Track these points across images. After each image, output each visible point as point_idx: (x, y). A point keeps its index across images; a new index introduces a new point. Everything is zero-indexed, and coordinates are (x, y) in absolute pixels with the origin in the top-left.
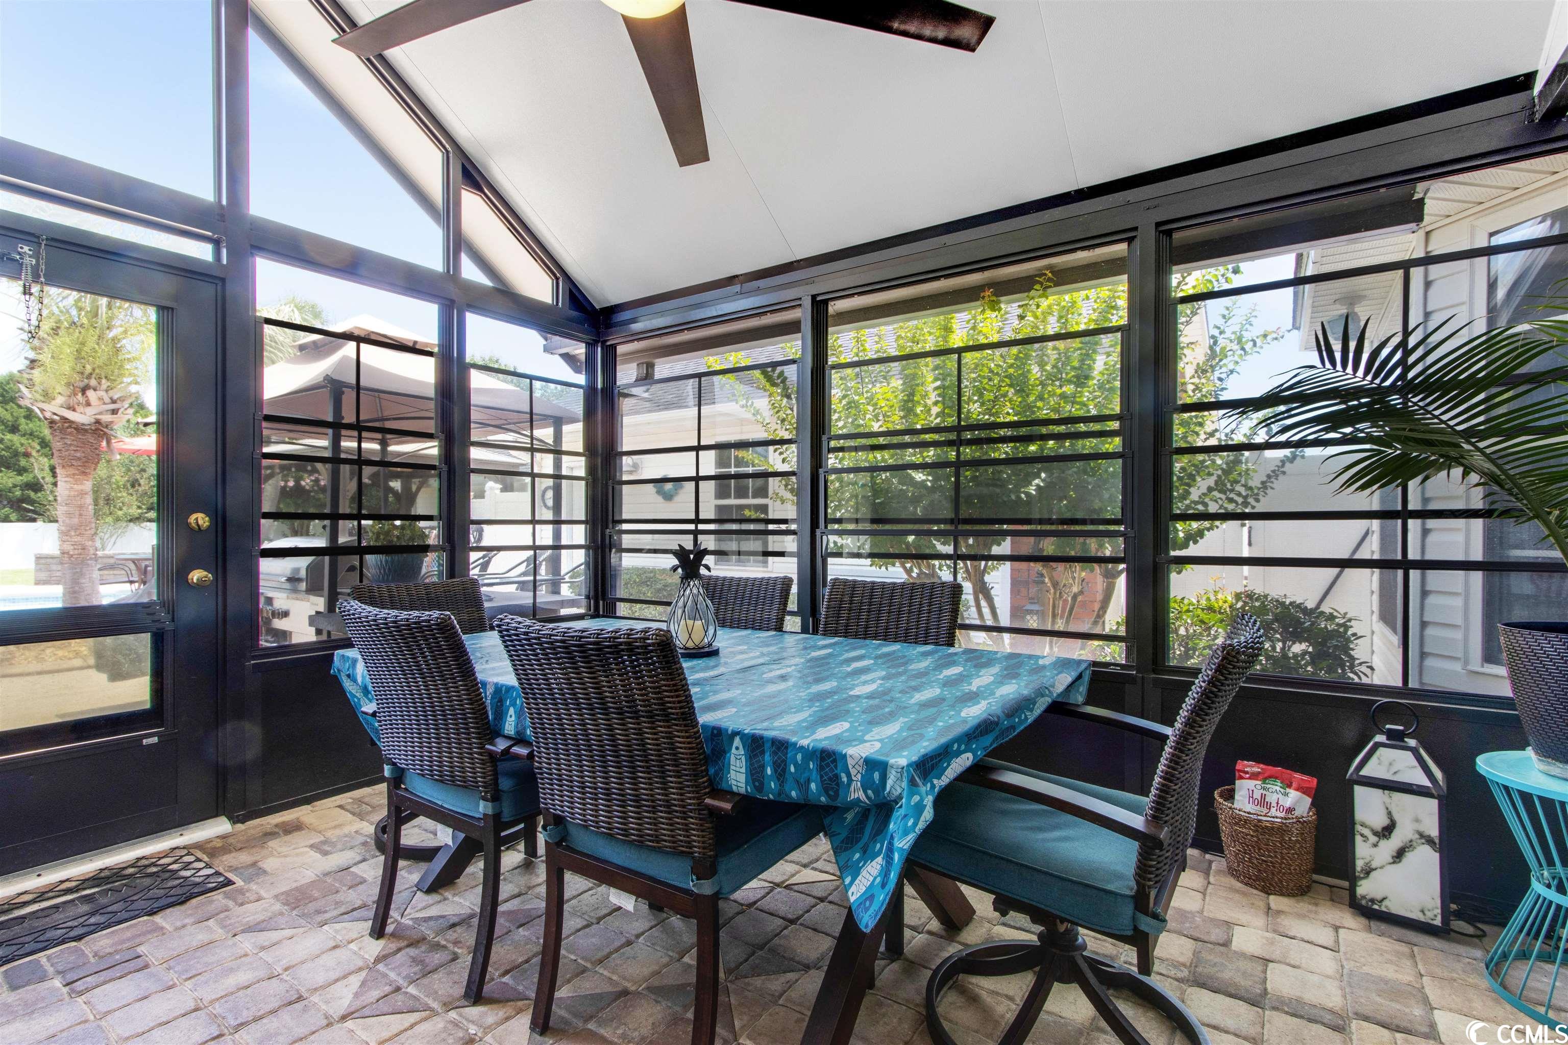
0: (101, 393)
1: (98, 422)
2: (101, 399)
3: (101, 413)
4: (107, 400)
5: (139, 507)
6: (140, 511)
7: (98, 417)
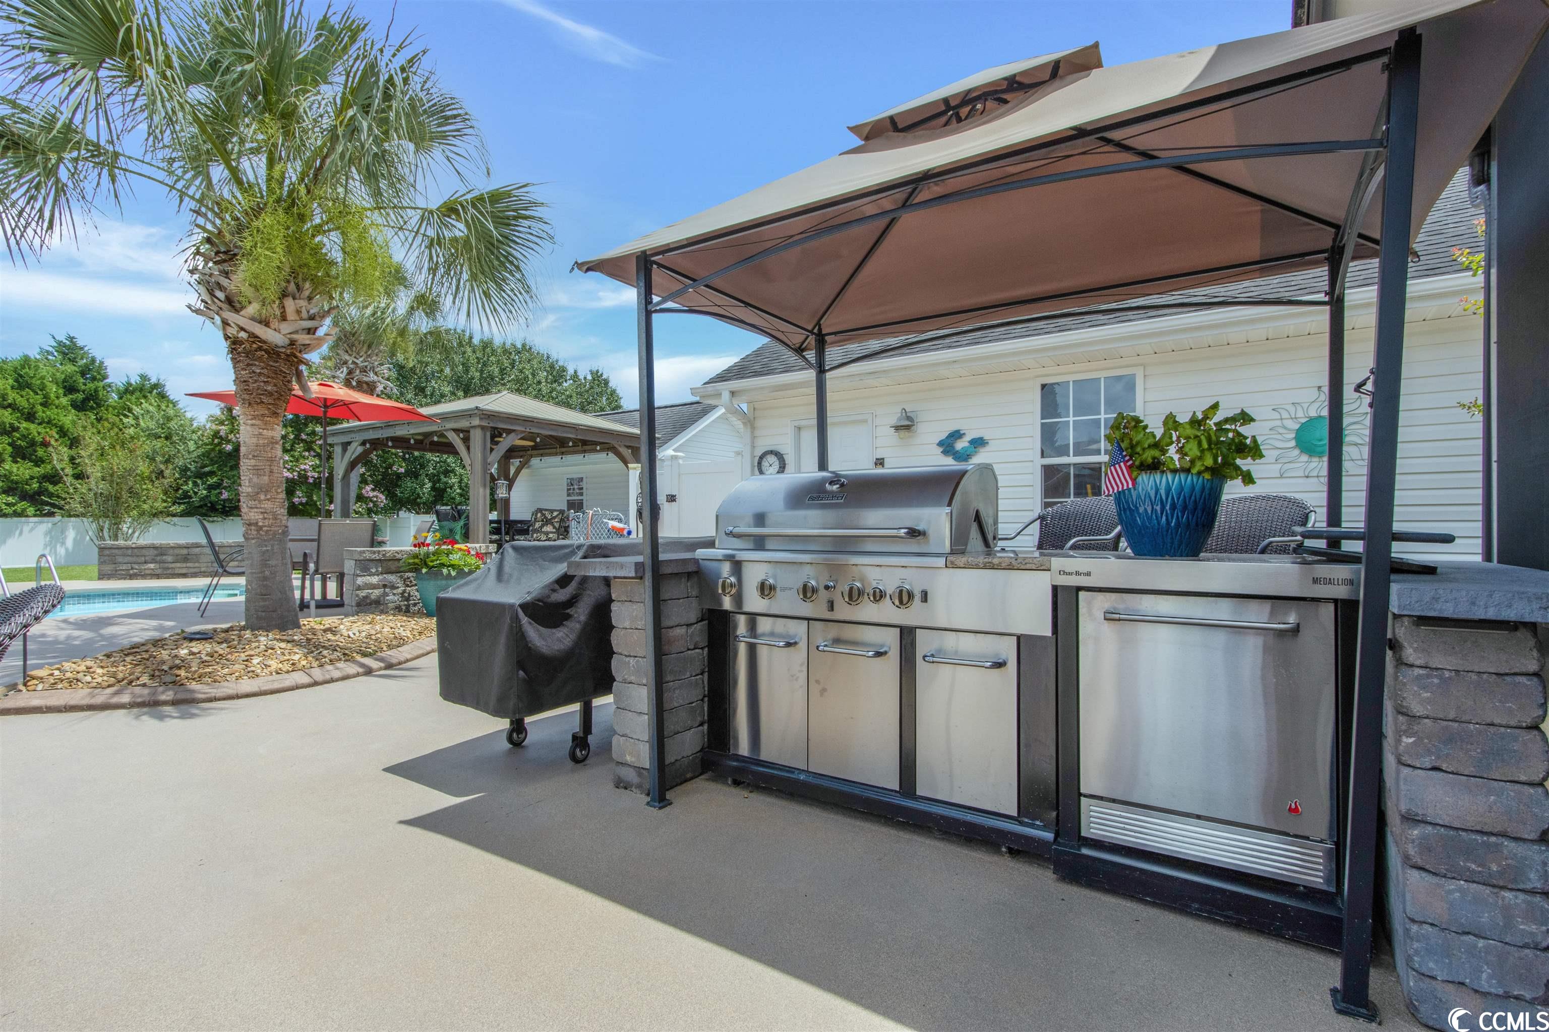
0: (303, 303)
1: (292, 343)
2: (298, 312)
3: (296, 332)
4: (304, 315)
5: (165, 501)
6: (165, 504)
7: (295, 336)
